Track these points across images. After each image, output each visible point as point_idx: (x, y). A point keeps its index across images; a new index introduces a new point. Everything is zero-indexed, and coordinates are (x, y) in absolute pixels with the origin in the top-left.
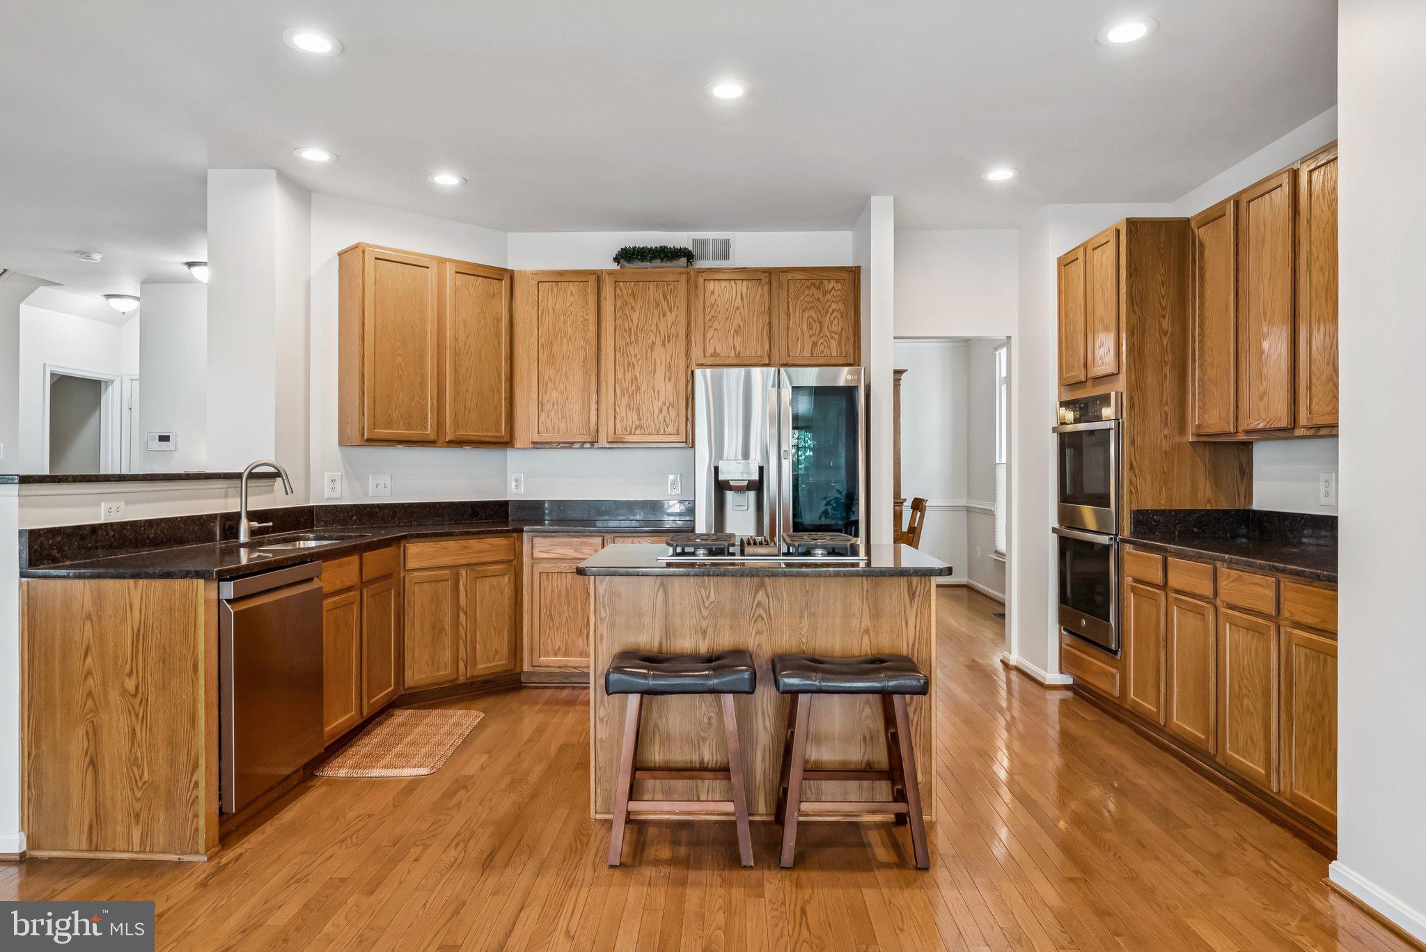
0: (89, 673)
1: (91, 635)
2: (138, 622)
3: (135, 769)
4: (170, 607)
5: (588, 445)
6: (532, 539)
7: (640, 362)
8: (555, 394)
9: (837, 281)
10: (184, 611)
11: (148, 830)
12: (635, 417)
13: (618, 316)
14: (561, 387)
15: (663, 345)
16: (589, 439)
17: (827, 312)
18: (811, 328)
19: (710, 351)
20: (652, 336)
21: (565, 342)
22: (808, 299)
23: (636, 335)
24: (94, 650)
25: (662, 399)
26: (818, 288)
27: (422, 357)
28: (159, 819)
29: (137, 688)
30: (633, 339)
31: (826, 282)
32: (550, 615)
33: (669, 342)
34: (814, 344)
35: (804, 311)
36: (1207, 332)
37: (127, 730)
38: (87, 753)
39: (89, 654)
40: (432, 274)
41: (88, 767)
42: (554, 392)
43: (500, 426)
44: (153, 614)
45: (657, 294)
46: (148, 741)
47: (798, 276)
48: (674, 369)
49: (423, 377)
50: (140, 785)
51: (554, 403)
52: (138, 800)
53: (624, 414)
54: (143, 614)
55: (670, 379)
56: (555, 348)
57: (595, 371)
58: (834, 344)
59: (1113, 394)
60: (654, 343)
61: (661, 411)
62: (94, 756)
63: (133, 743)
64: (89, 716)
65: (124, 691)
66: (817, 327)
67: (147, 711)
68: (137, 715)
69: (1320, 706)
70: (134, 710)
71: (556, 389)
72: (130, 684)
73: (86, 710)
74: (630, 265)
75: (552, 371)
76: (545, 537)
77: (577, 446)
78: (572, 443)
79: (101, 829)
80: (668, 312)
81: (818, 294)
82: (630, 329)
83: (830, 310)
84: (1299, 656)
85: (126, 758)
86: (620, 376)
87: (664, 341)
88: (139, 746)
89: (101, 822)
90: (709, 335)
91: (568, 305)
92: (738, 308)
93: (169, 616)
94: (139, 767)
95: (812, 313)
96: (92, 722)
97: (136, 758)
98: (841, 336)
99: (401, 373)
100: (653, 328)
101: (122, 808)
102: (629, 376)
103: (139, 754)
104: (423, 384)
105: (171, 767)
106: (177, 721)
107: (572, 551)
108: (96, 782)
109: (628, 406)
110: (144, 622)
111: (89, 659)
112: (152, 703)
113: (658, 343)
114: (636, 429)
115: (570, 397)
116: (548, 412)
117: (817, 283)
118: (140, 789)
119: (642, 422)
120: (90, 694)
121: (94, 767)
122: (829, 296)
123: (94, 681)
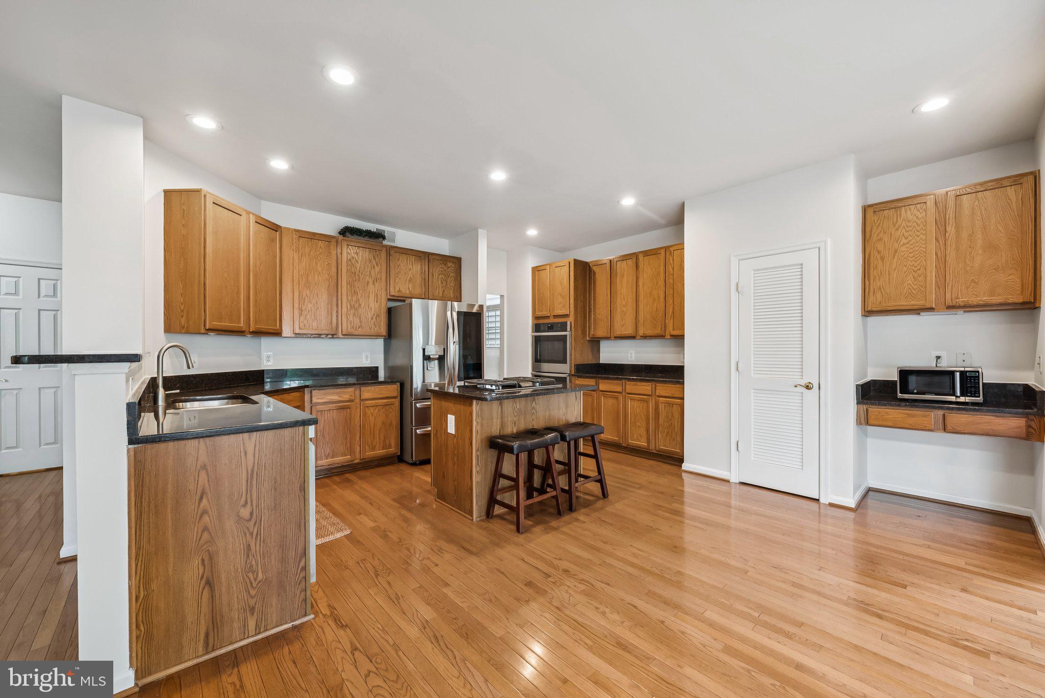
0: (205, 512)
1: (207, 482)
2: (252, 464)
3: (251, 575)
4: (281, 448)
5: (330, 336)
6: (311, 392)
7: (361, 291)
8: (310, 306)
9: (453, 263)
10: (292, 450)
11: (262, 615)
12: (358, 321)
13: (348, 264)
14: (314, 301)
15: (374, 283)
16: (332, 333)
17: (449, 277)
18: (442, 283)
19: (397, 289)
20: (367, 278)
21: (317, 274)
22: (441, 269)
23: (359, 275)
24: (209, 493)
25: (373, 312)
26: (445, 265)
27: (238, 275)
28: (272, 605)
29: (251, 514)
30: (357, 278)
31: (448, 263)
32: (323, 435)
33: (376, 282)
34: (444, 291)
35: (439, 275)
36: (597, 303)
37: (242, 548)
38: (202, 577)
39: (205, 496)
40: (243, 219)
41: (204, 588)
42: (309, 304)
43: (276, 323)
44: (266, 455)
45: (370, 256)
46: (262, 551)
47: (437, 258)
48: (379, 297)
49: (238, 288)
50: (254, 585)
51: (309, 311)
52: (252, 597)
53: (352, 319)
54: (257, 457)
55: (377, 302)
56: (310, 278)
57: (336, 294)
58: (451, 292)
59: (569, 323)
60: (368, 282)
61: (372, 318)
62: (211, 578)
63: (248, 556)
64: (205, 546)
65: (239, 518)
66: (444, 282)
67: (260, 529)
68: (252, 534)
69: (670, 420)
70: (249, 531)
71: (311, 303)
72: (245, 513)
73: (202, 542)
74: (352, 237)
75: (308, 292)
76: (320, 390)
77: (323, 336)
78: (321, 335)
79: (218, 632)
80: (376, 266)
81: (445, 268)
82: (355, 272)
83: (450, 276)
84: (661, 407)
85: (242, 569)
86: (349, 298)
87: (374, 281)
88: (254, 556)
89: (217, 627)
90: (397, 281)
91: (318, 253)
92: (410, 269)
93: (279, 455)
94: (253, 572)
95: (443, 276)
96: (208, 550)
97: (252, 566)
98: (454, 288)
99: (227, 284)
100: (368, 273)
101: (238, 608)
102: (354, 298)
103: (254, 563)
104: (238, 293)
105: (282, 563)
106: (287, 529)
107: (337, 397)
108: (212, 597)
109: (354, 315)
110: (258, 463)
111: (205, 501)
112: (266, 521)
113: (371, 282)
114: (359, 328)
115: (320, 307)
116: (306, 316)
117: (445, 262)
118: (254, 588)
119: (362, 324)
120: (206, 529)
121: (210, 586)
122: (449, 269)
123: (209, 517)
